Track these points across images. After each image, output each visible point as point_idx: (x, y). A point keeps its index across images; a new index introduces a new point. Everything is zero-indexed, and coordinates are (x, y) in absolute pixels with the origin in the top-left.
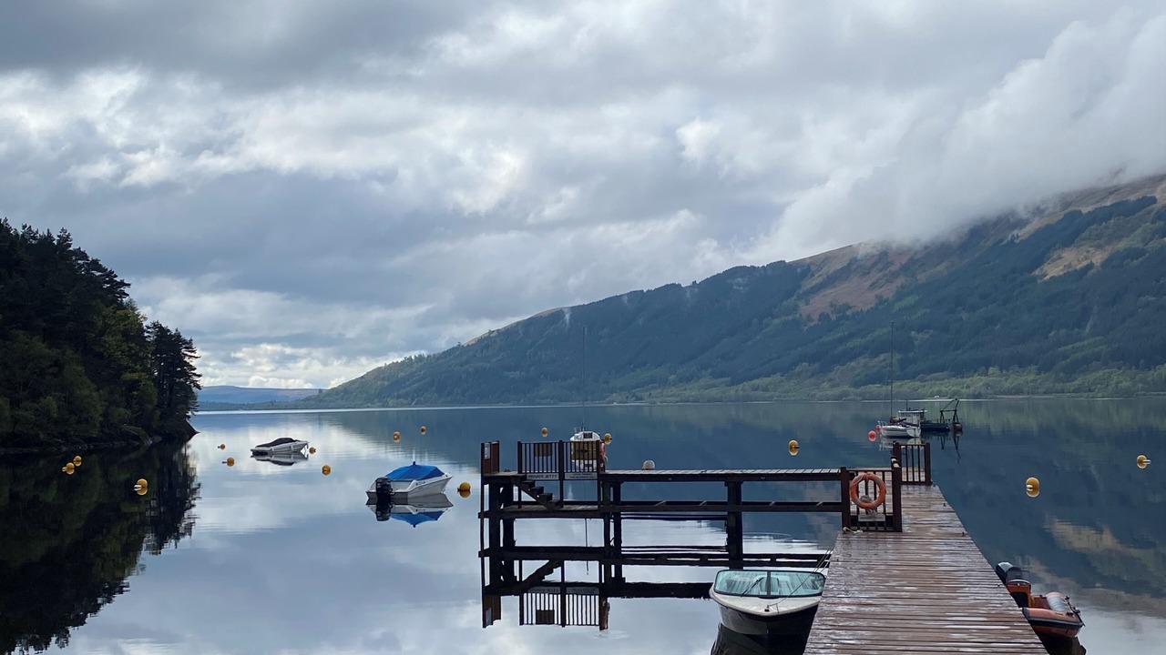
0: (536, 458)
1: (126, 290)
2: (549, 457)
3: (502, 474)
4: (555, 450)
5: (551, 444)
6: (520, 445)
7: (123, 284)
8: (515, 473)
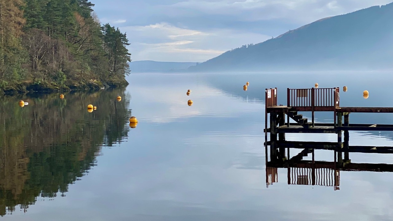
0: (298, 98)
1: (92, 8)
2: (306, 98)
3: (278, 107)
4: (309, 93)
5: (307, 89)
6: (288, 90)
7: (90, 4)
8: (286, 106)
